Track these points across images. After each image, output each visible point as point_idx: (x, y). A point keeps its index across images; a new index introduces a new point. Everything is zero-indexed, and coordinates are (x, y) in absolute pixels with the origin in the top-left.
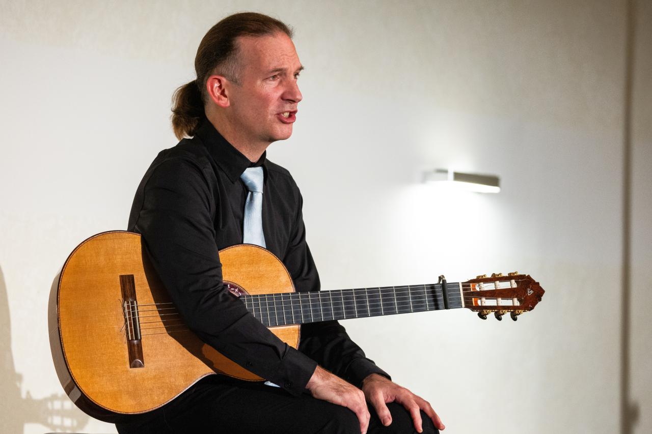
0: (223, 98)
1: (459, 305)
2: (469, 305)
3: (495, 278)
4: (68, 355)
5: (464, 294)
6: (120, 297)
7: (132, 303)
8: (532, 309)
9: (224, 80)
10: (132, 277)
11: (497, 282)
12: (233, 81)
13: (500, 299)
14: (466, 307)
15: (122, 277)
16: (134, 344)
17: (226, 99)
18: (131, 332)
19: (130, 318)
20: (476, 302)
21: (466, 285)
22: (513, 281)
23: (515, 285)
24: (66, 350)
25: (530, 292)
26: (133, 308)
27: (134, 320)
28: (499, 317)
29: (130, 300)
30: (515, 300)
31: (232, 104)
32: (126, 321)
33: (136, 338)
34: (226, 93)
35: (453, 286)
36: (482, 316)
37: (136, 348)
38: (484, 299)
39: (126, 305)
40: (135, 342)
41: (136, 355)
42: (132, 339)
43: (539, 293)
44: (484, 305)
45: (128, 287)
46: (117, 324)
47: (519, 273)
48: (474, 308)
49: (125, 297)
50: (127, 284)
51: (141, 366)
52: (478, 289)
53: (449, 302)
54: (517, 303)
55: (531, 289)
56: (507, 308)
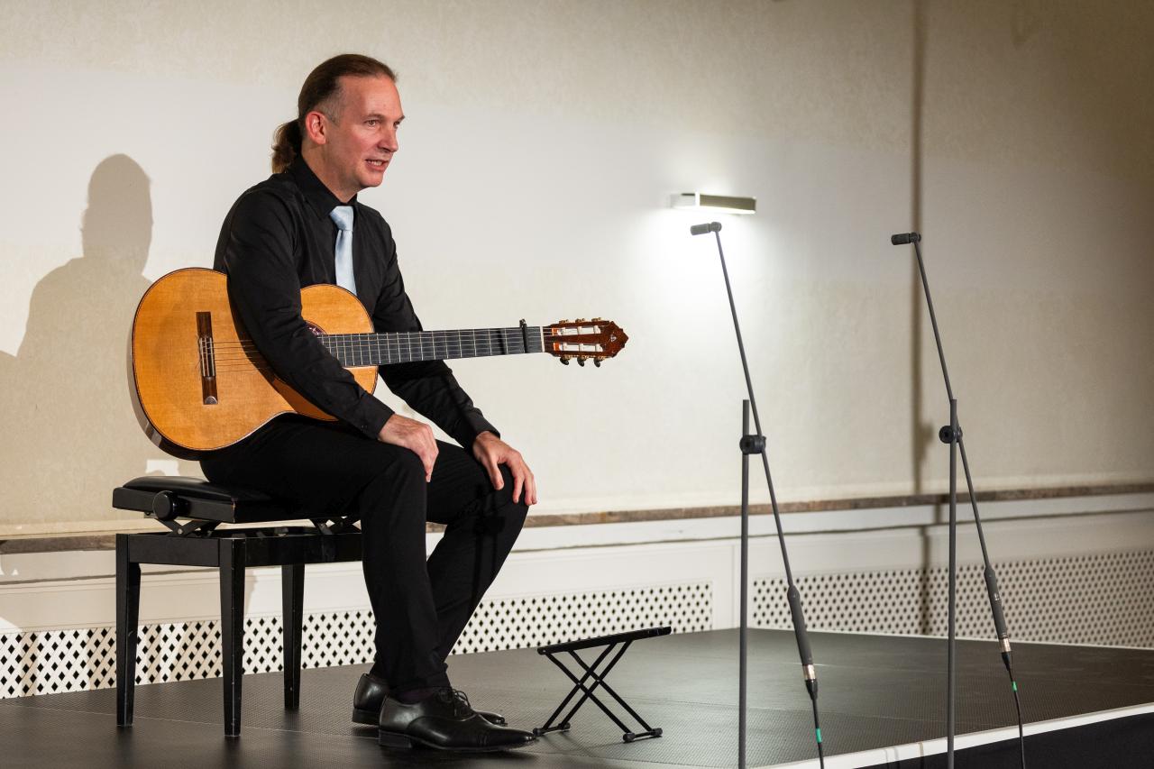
0: (320, 135)
1: (539, 350)
2: (549, 350)
3: (578, 324)
4: (141, 390)
5: (545, 339)
6: (196, 334)
7: (208, 340)
8: (614, 355)
10: (209, 313)
11: (580, 328)
12: (332, 119)
13: (582, 345)
14: (546, 351)
15: (199, 314)
16: (208, 380)
17: (322, 137)
18: (206, 368)
19: (205, 355)
20: (557, 347)
21: (547, 330)
22: (596, 327)
23: (598, 331)
24: (140, 385)
25: (613, 339)
26: (208, 345)
27: (209, 356)
28: (581, 363)
29: (206, 337)
30: (598, 345)
31: (328, 143)
32: (201, 358)
33: (211, 375)
34: (324, 130)
35: (534, 331)
36: (565, 362)
37: (210, 385)
38: (565, 344)
39: (201, 342)
40: (210, 378)
42: (207, 376)
43: (622, 340)
44: (565, 350)
46: (193, 361)
47: (603, 319)
48: (556, 353)
49: (201, 334)
50: (204, 323)
51: (214, 403)
52: (559, 334)
53: (529, 346)
54: (600, 349)
55: (615, 335)
56: (590, 354)
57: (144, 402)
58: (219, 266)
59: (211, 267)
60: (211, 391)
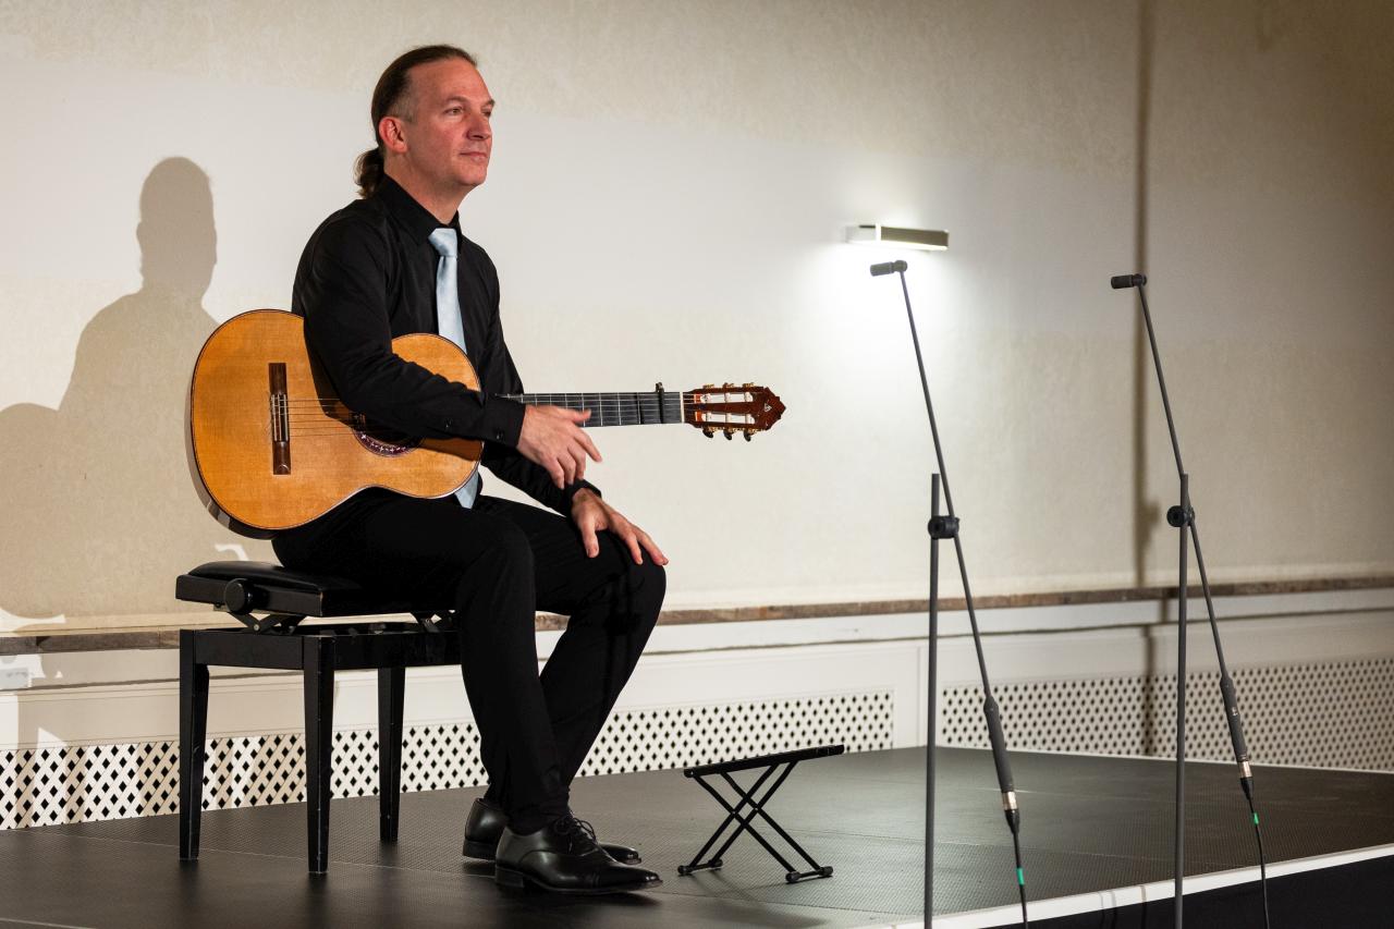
0: (398, 142)
1: (678, 420)
2: (690, 420)
3: (726, 389)
4: (199, 455)
5: (685, 407)
6: (268, 389)
7: (282, 397)
8: (767, 428)
9: (398, 121)
10: (284, 365)
11: (728, 394)
12: (409, 120)
13: (729, 415)
14: (686, 422)
15: (271, 365)
16: (280, 446)
17: (402, 143)
18: (278, 431)
19: (277, 416)
20: (700, 417)
21: (688, 396)
22: (748, 393)
23: (750, 399)
24: (198, 447)
25: (768, 408)
26: (282, 404)
27: (282, 417)
28: (729, 437)
29: (280, 393)
30: (749, 416)
31: (409, 148)
32: (273, 418)
33: (284, 439)
34: (402, 135)
35: (673, 397)
36: (709, 435)
37: (283, 451)
38: (710, 414)
39: (273, 399)
40: (282, 444)
41: (282, 461)
42: (278, 441)
43: (778, 409)
44: (709, 420)
45: (278, 377)
46: (264, 423)
47: (756, 384)
48: (698, 424)
49: (273, 390)
50: (278, 374)
51: (287, 472)
52: (703, 401)
53: (665, 414)
54: (751, 420)
55: (769, 404)
56: (738, 426)
57: (203, 469)
58: (297, 309)
59: (290, 311)
60: (283, 460)
